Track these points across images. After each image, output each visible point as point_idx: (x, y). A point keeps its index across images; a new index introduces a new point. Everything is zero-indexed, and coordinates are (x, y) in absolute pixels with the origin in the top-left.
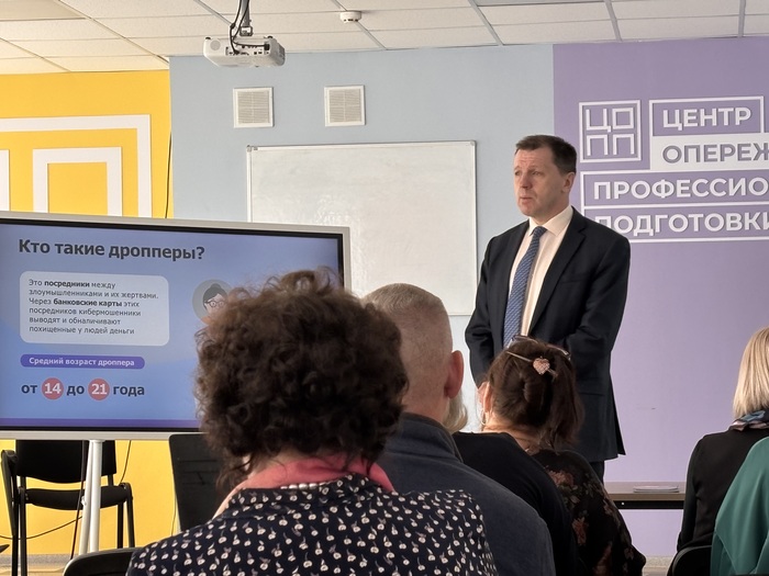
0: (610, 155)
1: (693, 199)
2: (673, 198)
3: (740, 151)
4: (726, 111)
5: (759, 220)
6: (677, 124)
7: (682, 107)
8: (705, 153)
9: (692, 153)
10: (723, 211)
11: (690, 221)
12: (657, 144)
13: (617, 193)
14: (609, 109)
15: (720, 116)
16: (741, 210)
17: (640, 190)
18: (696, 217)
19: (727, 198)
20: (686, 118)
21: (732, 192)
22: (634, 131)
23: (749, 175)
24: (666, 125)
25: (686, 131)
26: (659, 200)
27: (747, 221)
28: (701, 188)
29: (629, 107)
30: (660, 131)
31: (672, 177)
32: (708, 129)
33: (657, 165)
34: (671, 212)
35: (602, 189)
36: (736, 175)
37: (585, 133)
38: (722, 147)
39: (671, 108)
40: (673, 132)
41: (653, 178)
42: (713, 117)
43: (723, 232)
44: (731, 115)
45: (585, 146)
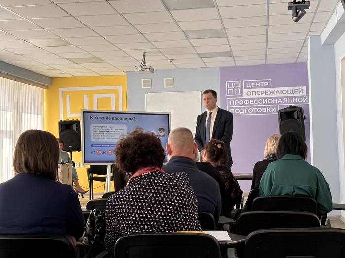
0: (234, 94)
1: (254, 104)
2: (249, 104)
3: (266, 93)
5: (270, 110)
6: (250, 86)
7: (251, 82)
8: (257, 93)
9: (254, 93)
10: (262, 107)
11: (254, 110)
12: (245, 91)
13: (236, 103)
14: (234, 83)
15: (261, 84)
16: (266, 107)
17: (241, 102)
18: (255, 109)
19: (262, 104)
20: (252, 85)
21: (264, 103)
22: (239, 88)
23: (268, 98)
24: (247, 86)
25: (252, 88)
26: (246, 105)
27: (267, 110)
28: (256, 102)
29: (238, 82)
30: (246, 88)
31: (249, 99)
32: (258, 87)
33: (245, 96)
34: (249, 108)
35: (232, 102)
36: (265, 99)
37: (228, 89)
38: (261, 92)
39: (249, 82)
40: (249, 88)
41: (244, 99)
42: (259, 84)
43: (262, 112)
44: (263, 84)
45: (228, 92)
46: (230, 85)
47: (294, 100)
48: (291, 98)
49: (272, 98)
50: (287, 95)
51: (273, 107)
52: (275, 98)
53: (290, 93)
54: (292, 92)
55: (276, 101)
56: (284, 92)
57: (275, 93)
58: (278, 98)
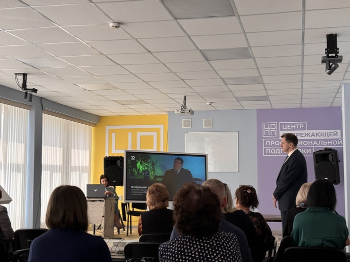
0: (270, 135)
3: (301, 134)
4: (298, 125)
5: (306, 151)
6: (286, 128)
7: (287, 124)
12: (281, 133)
13: (272, 144)
14: (270, 124)
15: (296, 126)
16: (301, 149)
17: (277, 143)
22: (276, 129)
23: (303, 140)
24: (283, 128)
25: (288, 130)
27: (303, 151)
29: (275, 124)
32: (293, 129)
35: (268, 143)
36: (300, 140)
37: (264, 130)
38: (297, 133)
45: (264, 133)
46: (267, 127)
47: (329, 143)
48: (326, 140)
49: (307, 140)
50: (322, 137)
51: (308, 149)
52: (310, 140)
54: (327, 135)
55: (312, 143)
56: (320, 134)
57: (310, 135)
58: (313, 140)
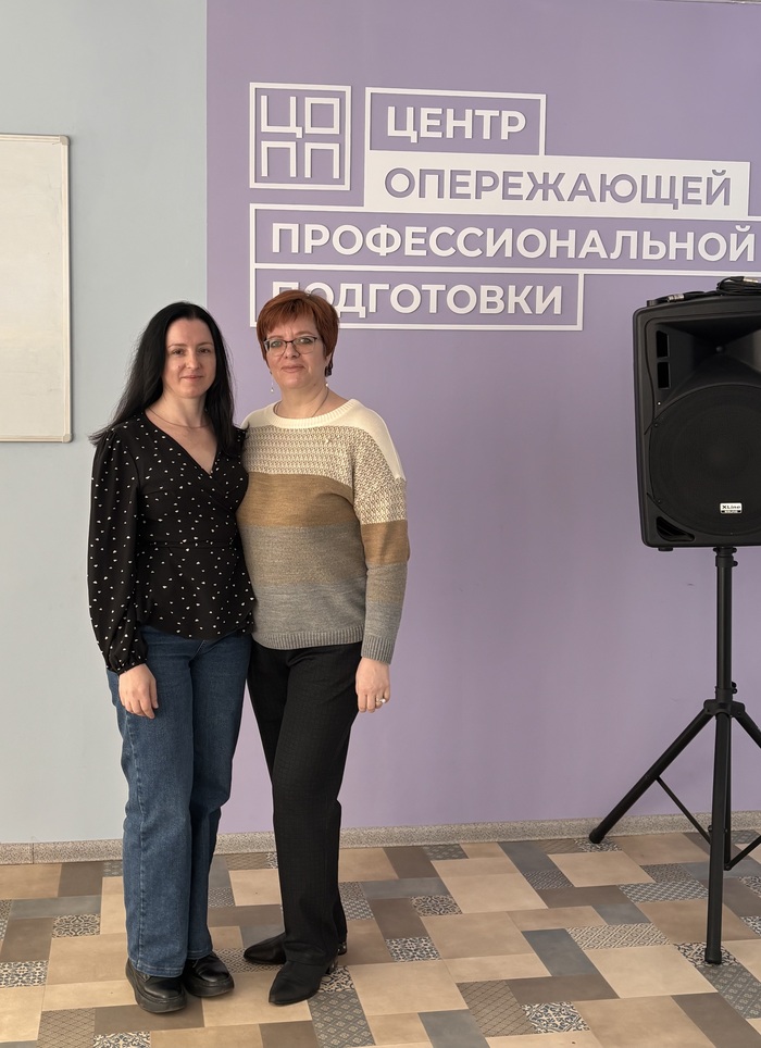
1: (431, 259)
2: (398, 257)
3: (507, 182)
4: (487, 115)
5: (530, 299)
6: (410, 132)
7: (418, 103)
8: (452, 184)
9: (431, 181)
10: (476, 281)
11: (425, 295)
12: (377, 163)
13: (309, 243)
14: (301, 96)
15: (477, 121)
16: (503, 281)
17: (347, 240)
18: (433, 289)
19: (483, 260)
20: (425, 122)
21: (491, 251)
22: (339, 139)
23: (517, 223)
24: (392, 132)
25: (424, 145)
26: (375, 259)
27: (512, 299)
28: (443, 241)
30: (382, 142)
31: (398, 221)
32: (458, 144)
33: (376, 199)
34: (393, 279)
35: (285, 235)
36: (498, 223)
37: (260, 136)
38: (479, 174)
39: (401, 103)
40: (402, 144)
41: (368, 221)
42: (467, 124)
43: (475, 316)
44: (495, 122)
45: (257, 158)
46: (277, 115)
47: (674, 245)
48: (659, 228)
49: (544, 223)
50: (636, 209)
51: (548, 283)
52: (562, 224)
53: (658, 199)
54: (665, 194)
55: (570, 243)
56: (623, 188)
57: (566, 187)
58: (582, 225)
